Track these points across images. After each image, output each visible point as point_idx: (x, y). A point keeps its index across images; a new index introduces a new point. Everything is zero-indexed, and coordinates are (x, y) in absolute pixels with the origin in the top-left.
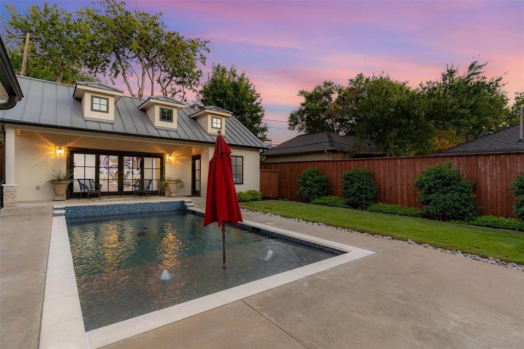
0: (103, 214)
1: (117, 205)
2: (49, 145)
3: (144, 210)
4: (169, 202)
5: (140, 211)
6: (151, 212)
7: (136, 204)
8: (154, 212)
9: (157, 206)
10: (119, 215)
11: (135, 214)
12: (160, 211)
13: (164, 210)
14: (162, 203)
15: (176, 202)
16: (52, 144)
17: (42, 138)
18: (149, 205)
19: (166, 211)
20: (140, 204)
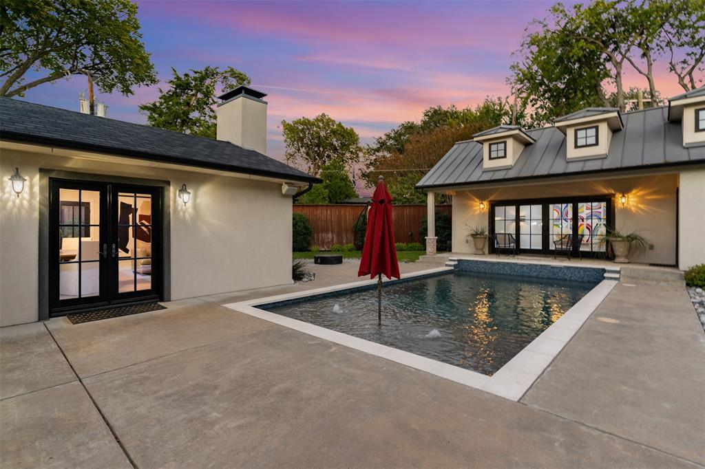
0: (493, 272)
1: (508, 263)
2: (475, 201)
3: (541, 273)
4: (582, 268)
5: (535, 274)
6: (551, 279)
7: (530, 265)
8: (556, 279)
9: (560, 271)
10: (510, 275)
11: (529, 277)
12: (566, 280)
13: (572, 278)
14: (568, 268)
15: (594, 269)
16: (477, 200)
17: (470, 195)
18: (549, 268)
19: (576, 281)
20: (536, 265)
